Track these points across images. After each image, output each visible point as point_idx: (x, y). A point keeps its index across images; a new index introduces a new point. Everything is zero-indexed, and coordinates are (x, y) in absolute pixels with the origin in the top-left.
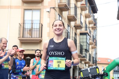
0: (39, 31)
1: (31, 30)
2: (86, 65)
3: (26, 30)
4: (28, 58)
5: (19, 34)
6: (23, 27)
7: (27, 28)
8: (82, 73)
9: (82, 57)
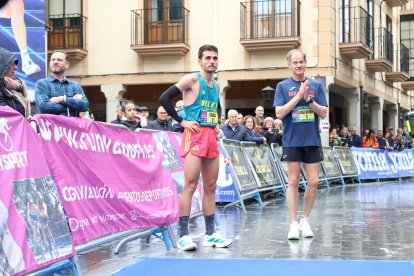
0: (292, 18)
1: (271, 19)
3: (260, 18)
4: (268, 88)
5: (243, 30)
6: (252, 12)
7: (260, 13)
8: (408, 122)
9: (408, 80)
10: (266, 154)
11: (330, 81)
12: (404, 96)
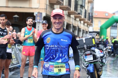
2: (80, 23)
9: (77, 14)
10: (13, 50)
11: (44, 15)
12: (75, 21)
